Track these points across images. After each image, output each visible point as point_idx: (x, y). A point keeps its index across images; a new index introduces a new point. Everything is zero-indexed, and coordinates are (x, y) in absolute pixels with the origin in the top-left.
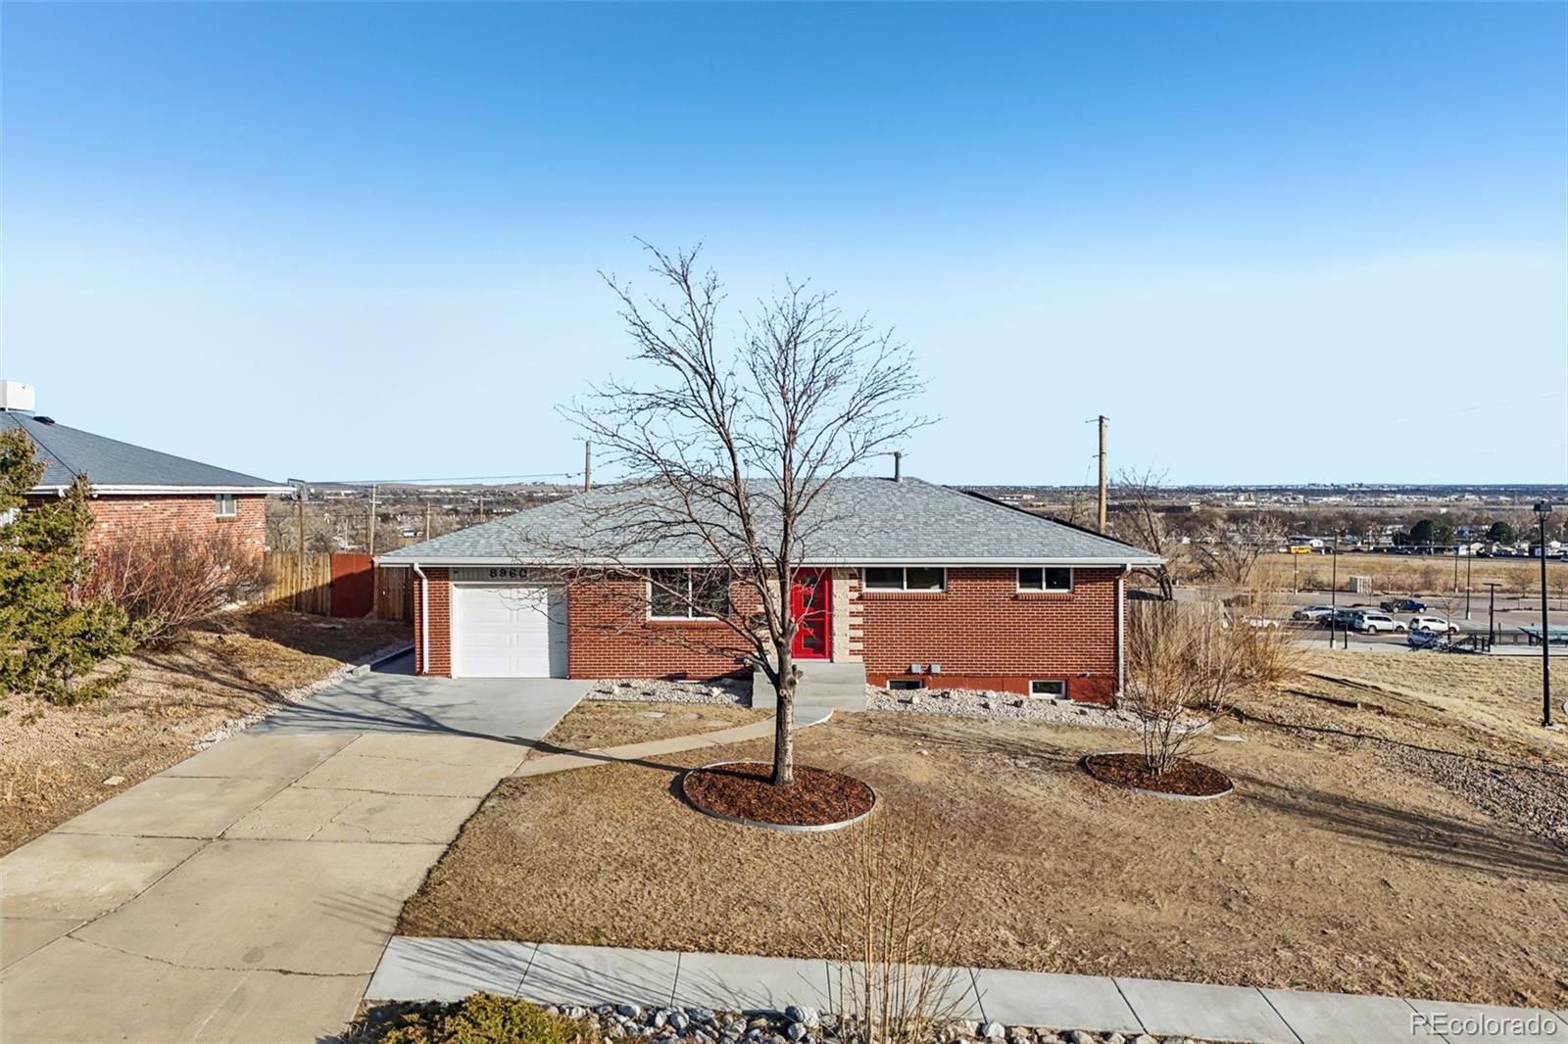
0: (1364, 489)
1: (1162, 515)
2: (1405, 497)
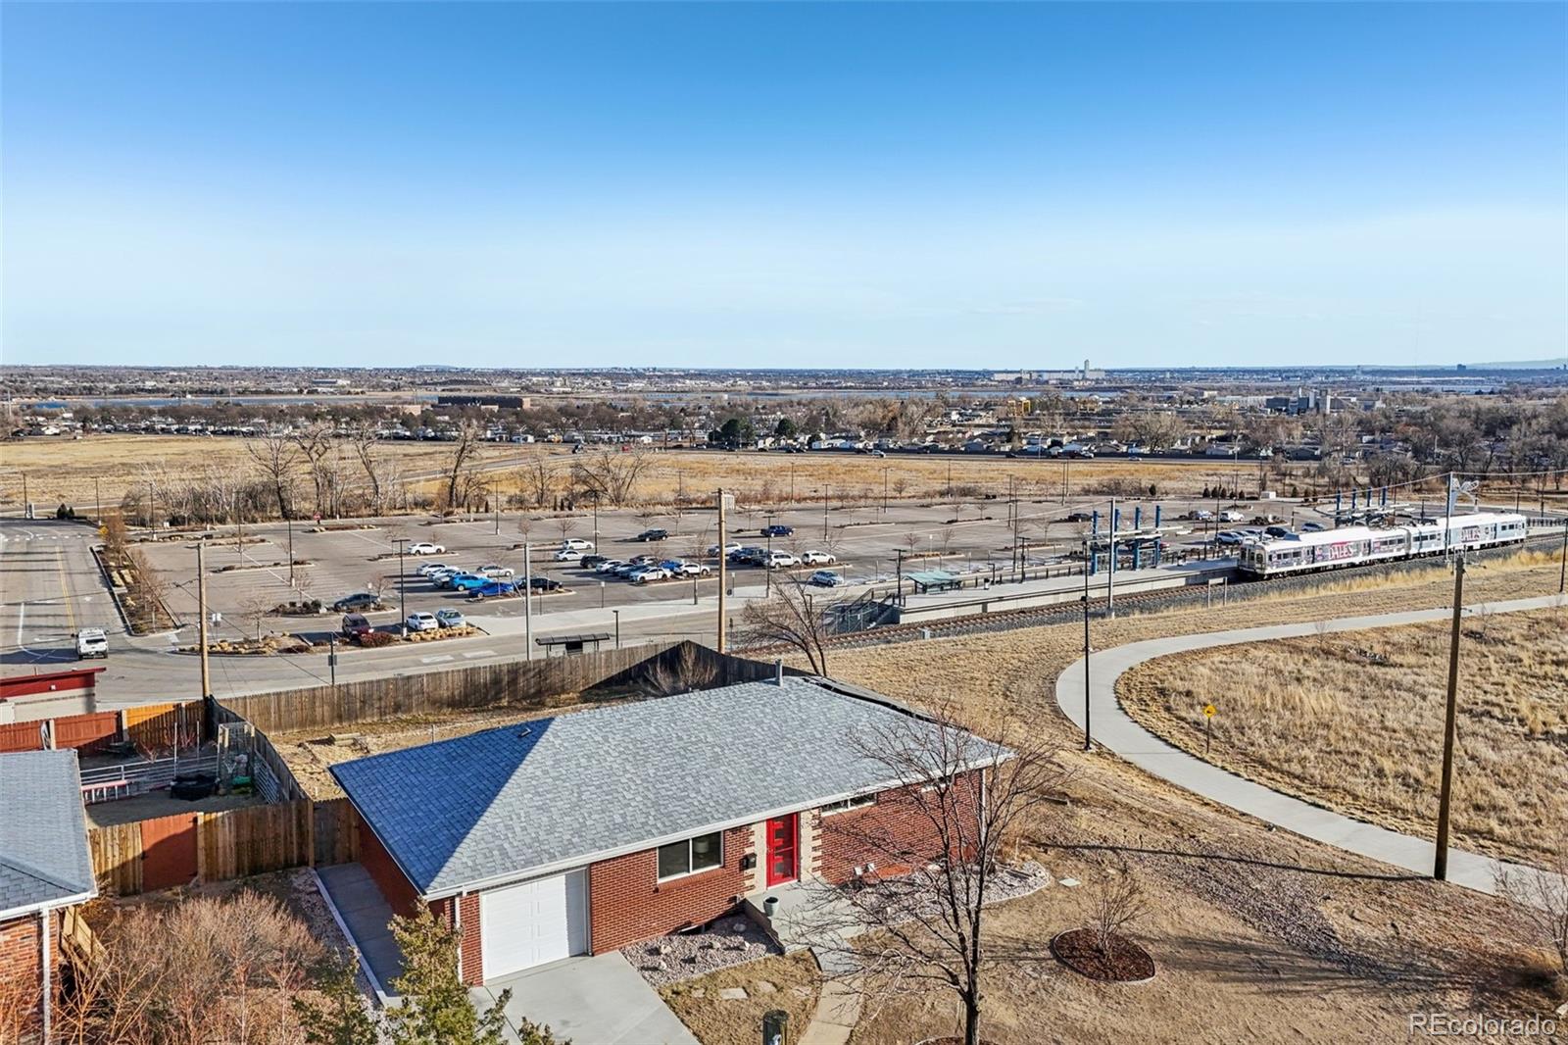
1: (496, 408)
2: (693, 382)
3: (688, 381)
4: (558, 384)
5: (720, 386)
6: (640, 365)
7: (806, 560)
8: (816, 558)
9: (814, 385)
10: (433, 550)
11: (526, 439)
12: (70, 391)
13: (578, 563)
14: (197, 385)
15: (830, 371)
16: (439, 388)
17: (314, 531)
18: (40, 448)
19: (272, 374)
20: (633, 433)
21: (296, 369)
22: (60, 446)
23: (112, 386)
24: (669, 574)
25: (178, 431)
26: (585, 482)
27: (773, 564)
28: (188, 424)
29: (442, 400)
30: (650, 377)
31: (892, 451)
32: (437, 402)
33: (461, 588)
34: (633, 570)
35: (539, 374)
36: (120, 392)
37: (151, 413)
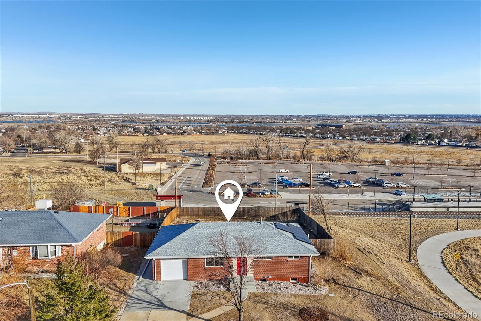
0: (394, 116)
1: (334, 128)
2: (406, 119)
3: (404, 119)
4: (358, 120)
5: (416, 121)
6: (388, 113)
7: (398, 185)
8: (402, 185)
9: (455, 120)
10: (286, 171)
11: (339, 138)
12: (228, 122)
13: (322, 179)
14: (257, 120)
15: (464, 115)
16: (321, 122)
17: (261, 164)
18: (216, 137)
19: (276, 117)
20: (375, 137)
21: (283, 116)
22: (220, 136)
23: (238, 121)
24: (347, 186)
25: (248, 133)
26: (343, 153)
27: (385, 186)
28: (251, 131)
29: (319, 125)
30: (391, 118)
31: (473, 147)
32: (317, 125)
33: (284, 184)
34: (336, 183)
35: (354, 117)
36: (239, 122)
37: (243, 128)
